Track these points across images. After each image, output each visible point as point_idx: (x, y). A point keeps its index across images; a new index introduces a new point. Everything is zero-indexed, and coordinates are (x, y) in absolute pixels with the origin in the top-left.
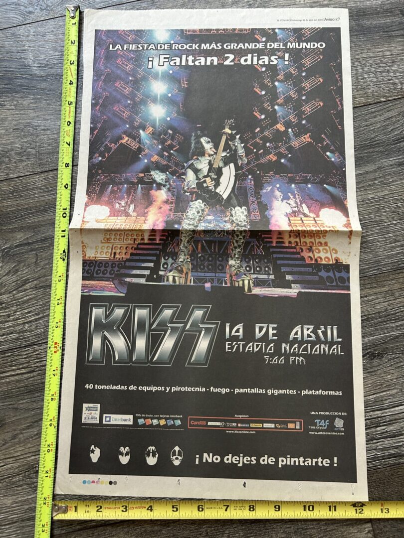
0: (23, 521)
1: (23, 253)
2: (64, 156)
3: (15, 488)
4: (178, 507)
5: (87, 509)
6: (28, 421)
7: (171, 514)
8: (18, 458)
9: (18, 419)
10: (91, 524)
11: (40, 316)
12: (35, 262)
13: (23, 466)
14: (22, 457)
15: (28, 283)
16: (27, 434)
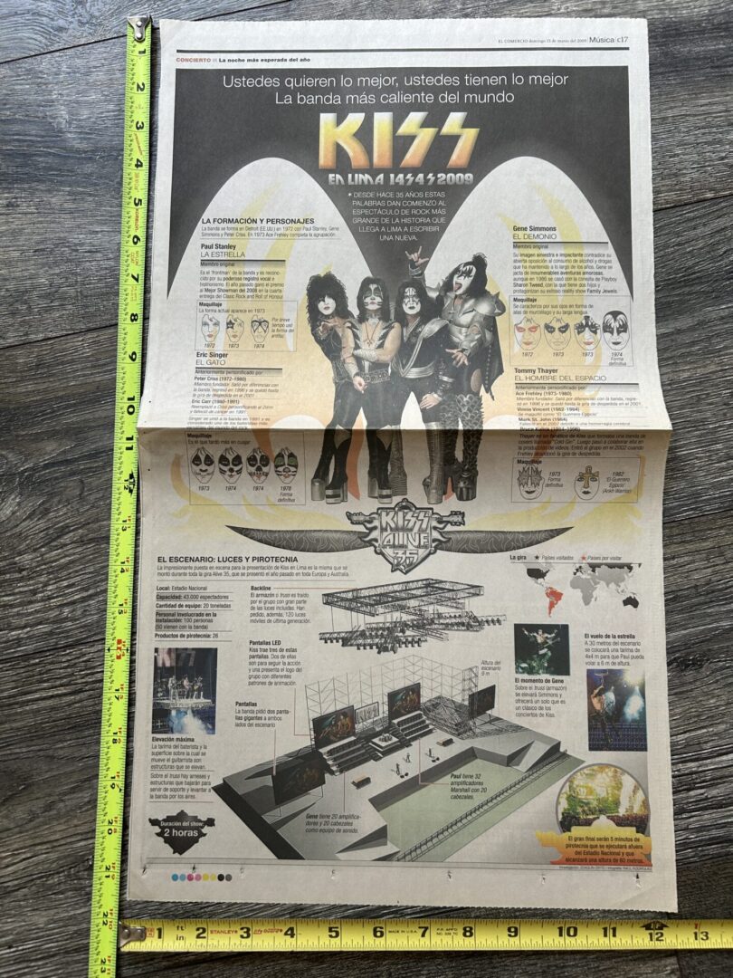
0: (67, 952)
1: (56, 478)
2: (128, 301)
3: (53, 896)
4: (339, 930)
5: (180, 933)
6: (72, 780)
7: (327, 943)
8: (55, 844)
9: (54, 776)
10: (186, 959)
11: (91, 592)
12: (80, 495)
13: (65, 857)
14: (63, 842)
15: (67, 533)
16: (72, 801)
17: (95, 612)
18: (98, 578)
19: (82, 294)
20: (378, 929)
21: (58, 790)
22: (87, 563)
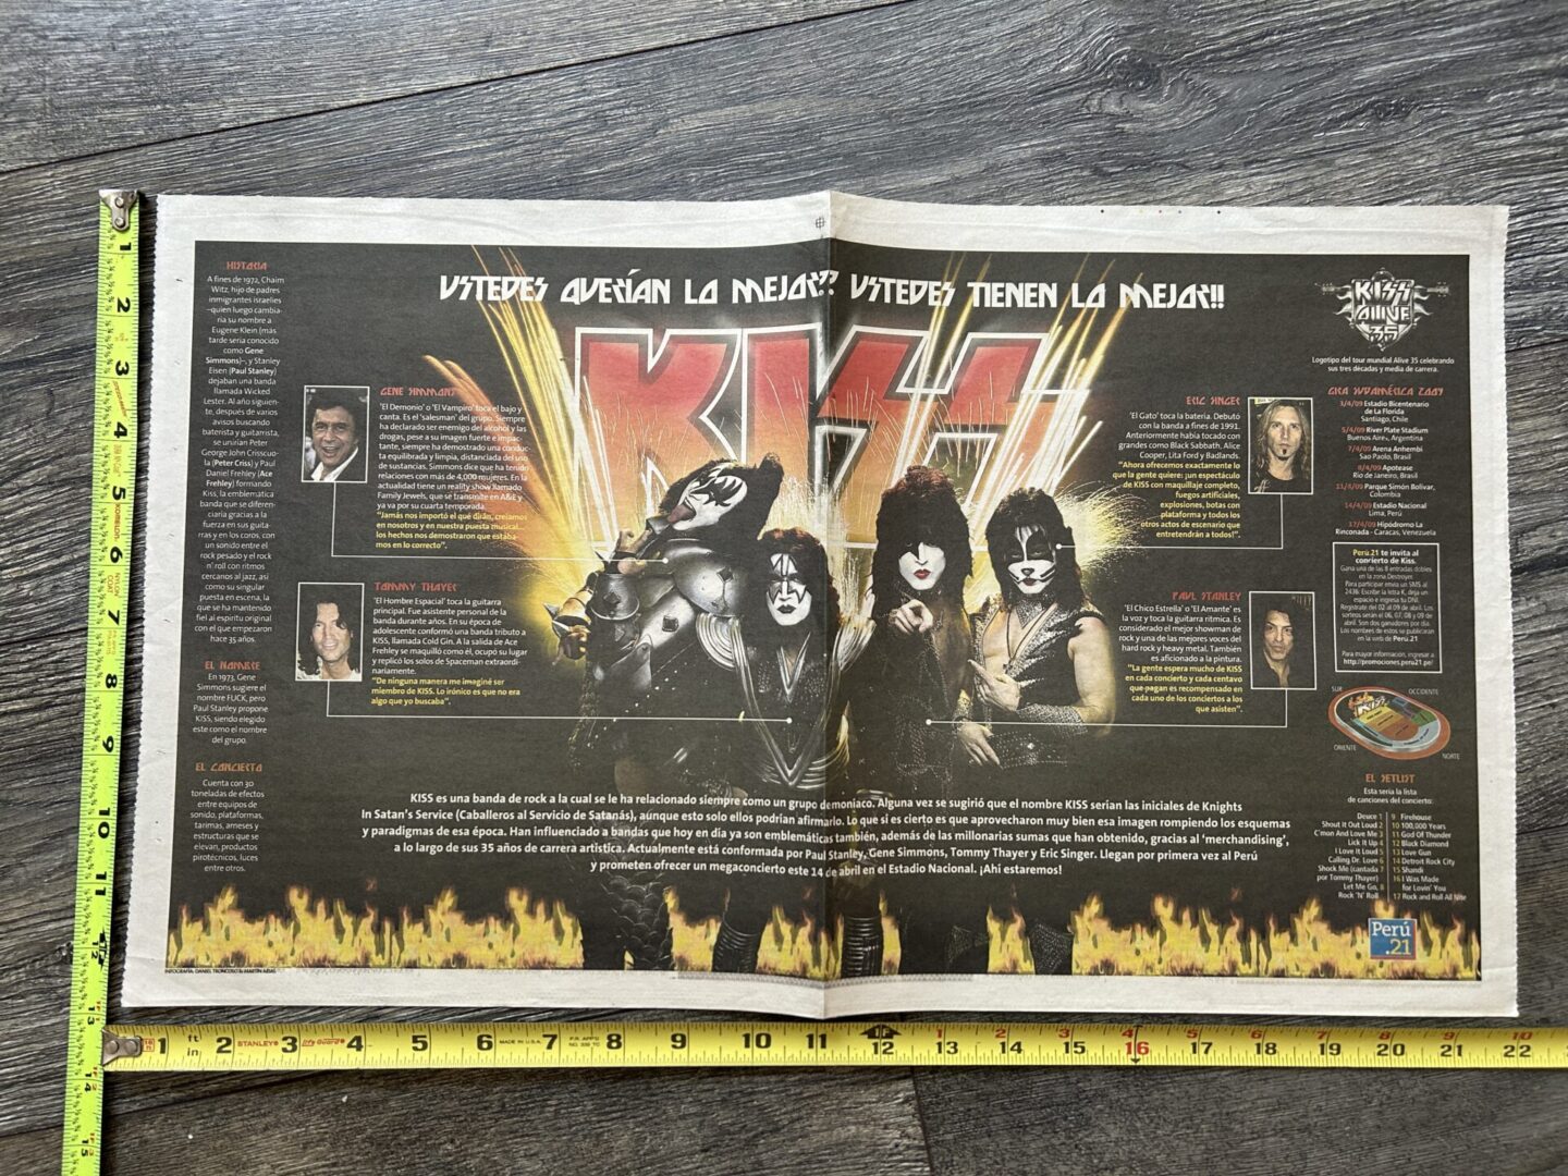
17: (71, 588)
18: (75, 539)
19: (52, 105)
20: (485, 1039)
21: (16, 849)
22: (58, 515)
